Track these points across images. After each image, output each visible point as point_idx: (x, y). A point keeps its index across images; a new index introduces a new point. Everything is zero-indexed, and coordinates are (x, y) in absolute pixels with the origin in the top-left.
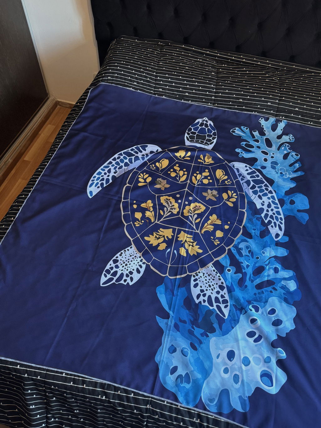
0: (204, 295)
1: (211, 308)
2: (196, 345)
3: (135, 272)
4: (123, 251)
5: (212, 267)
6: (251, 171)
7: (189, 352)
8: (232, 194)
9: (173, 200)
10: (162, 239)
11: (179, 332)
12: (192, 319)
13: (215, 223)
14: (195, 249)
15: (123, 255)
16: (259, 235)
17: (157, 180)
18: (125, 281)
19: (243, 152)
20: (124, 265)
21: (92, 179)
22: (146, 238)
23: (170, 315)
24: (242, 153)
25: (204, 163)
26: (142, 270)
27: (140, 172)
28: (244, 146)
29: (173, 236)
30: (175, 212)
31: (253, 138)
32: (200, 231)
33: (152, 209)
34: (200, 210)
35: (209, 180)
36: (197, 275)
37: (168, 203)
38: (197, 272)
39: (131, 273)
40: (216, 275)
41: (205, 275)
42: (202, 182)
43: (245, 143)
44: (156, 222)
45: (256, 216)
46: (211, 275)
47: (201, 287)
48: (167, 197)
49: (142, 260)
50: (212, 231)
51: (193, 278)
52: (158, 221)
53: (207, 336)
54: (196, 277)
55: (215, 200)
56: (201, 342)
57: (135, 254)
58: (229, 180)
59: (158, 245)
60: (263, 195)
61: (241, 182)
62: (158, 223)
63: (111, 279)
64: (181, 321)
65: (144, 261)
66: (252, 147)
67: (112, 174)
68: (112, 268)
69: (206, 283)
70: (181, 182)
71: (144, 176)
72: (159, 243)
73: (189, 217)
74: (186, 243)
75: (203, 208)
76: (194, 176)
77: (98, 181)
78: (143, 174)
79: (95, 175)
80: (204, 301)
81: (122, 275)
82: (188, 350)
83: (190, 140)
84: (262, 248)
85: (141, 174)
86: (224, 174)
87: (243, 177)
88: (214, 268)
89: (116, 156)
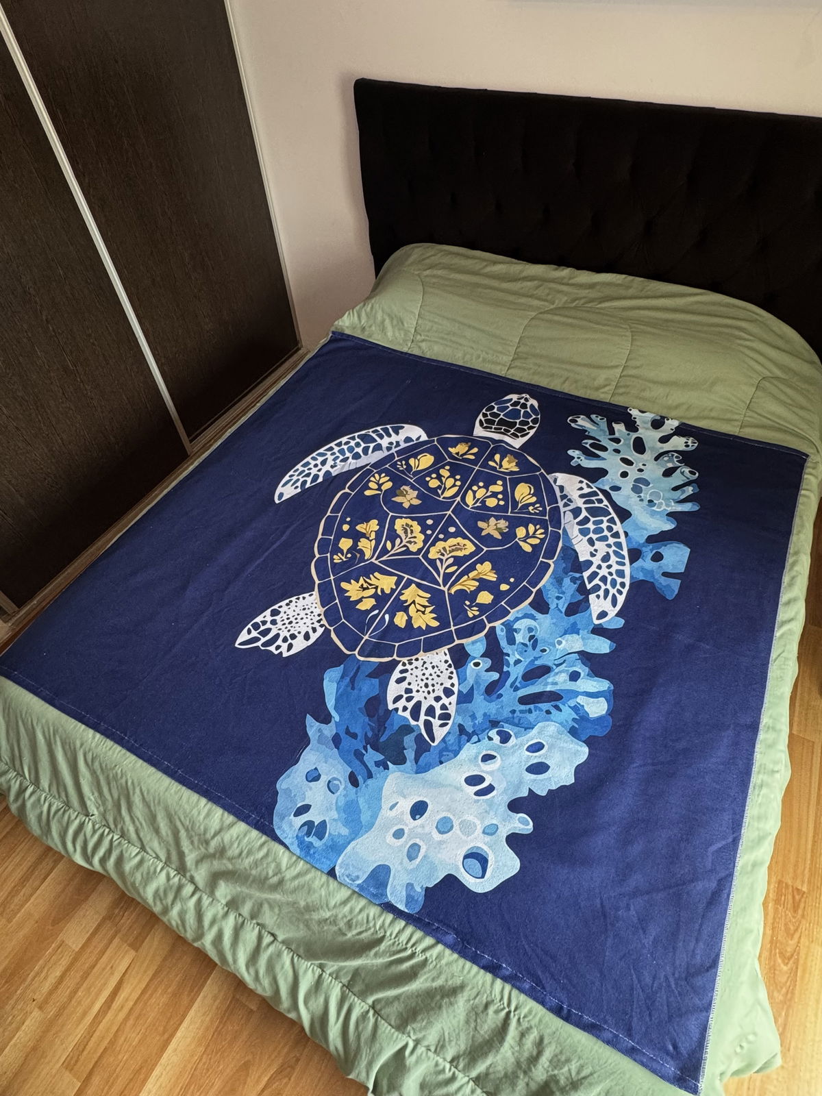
0: (409, 699)
1: (413, 723)
2: (360, 778)
3: (300, 637)
4: (293, 599)
5: (446, 654)
6: (590, 490)
7: (342, 787)
8: (536, 530)
9: (417, 528)
10: (372, 592)
11: (338, 749)
12: (370, 734)
13: (484, 577)
14: (425, 619)
15: (293, 604)
16: (563, 610)
17: (402, 488)
18: (278, 647)
19: (582, 458)
20: (287, 622)
21: (291, 473)
22: (344, 585)
23: (333, 719)
24: (579, 458)
25: (500, 468)
26: (314, 637)
27: (375, 471)
28: (588, 446)
29: (393, 591)
30: (413, 548)
31: (610, 434)
32: (449, 589)
33: (373, 536)
34: (463, 551)
35: (499, 500)
36: (411, 664)
37: (406, 532)
38: (414, 658)
39: (293, 637)
40: (447, 669)
41: (425, 666)
42: (483, 502)
43: (590, 441)
44: (373, 560)
45: (571, 573)
46: (437, 667)
47: (409, 684)
48: (409, 522)
49: (321, 619)
50: (471, 591)
51: (400, 667)
52: (376, 560)
53: (386, 768)
54: (408, 667)
55: (500, 538)
56: (370, 776)
57: (314, 607)
58: (538, 505)
59: (360, 600)
60: (597, 539)
61: (563, 510)
62: (377, 562)
63: (256, 640)
64: (348, 732)
65: (324, 622)
66: (604, 449)
67: (327, 467)
68: (264, 623)
69: (422, 680)
70: (444, 498)
71: (380, 478)
72: (363, 597)
73: (438, 561)
74: (413, 605)
75: (470, 548)
76: (473, 491)
77: (300, 477)
78: (380, 476)
79: (299, 467)
80: (405, 709)
81: (277, 636)
82: (341, 783)
83: (485, 425)
84: (560, 635)
85: (377, 475)
86: (532, 492)
87: (570, 500)
88: (448, 657)
89: (344, 439)
